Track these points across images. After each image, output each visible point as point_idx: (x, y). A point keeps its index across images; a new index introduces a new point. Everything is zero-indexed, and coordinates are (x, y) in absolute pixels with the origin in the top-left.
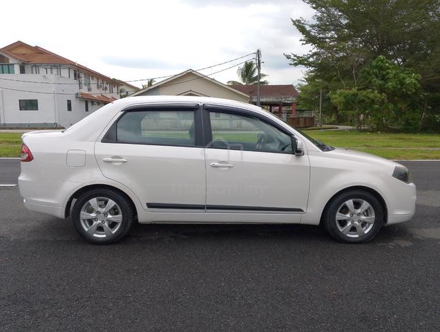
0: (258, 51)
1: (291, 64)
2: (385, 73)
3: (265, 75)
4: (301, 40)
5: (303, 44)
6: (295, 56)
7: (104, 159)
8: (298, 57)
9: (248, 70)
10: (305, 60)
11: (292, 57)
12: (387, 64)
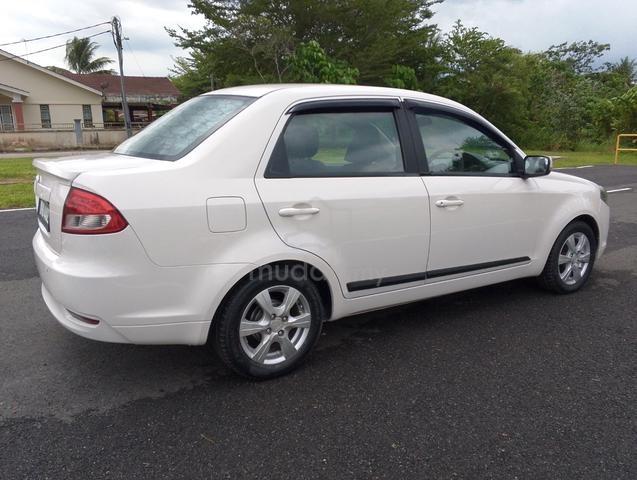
0: (115, 19)
1: (177, 45)
2: (317, 66)
3: (109, 61)
4: (189, 6)
5: (193, 13)
6: (185, 31)
7: (282, 211)
8: (190, 35)
9: (79, 51)
10: (200, 39)
11: (180, 33)
12: (320, 54)
